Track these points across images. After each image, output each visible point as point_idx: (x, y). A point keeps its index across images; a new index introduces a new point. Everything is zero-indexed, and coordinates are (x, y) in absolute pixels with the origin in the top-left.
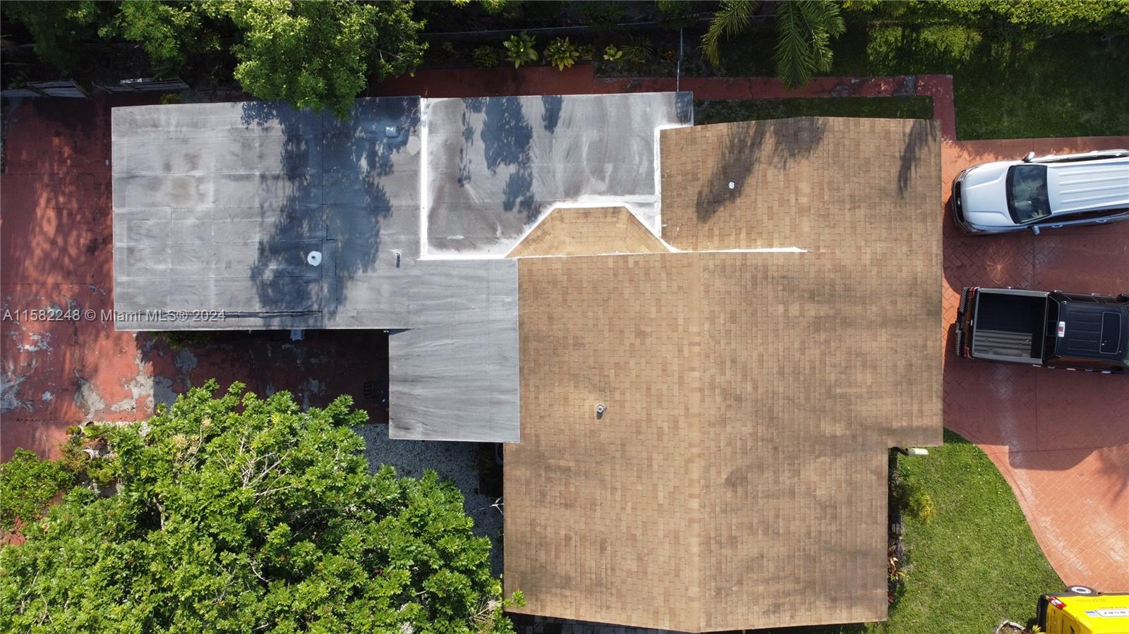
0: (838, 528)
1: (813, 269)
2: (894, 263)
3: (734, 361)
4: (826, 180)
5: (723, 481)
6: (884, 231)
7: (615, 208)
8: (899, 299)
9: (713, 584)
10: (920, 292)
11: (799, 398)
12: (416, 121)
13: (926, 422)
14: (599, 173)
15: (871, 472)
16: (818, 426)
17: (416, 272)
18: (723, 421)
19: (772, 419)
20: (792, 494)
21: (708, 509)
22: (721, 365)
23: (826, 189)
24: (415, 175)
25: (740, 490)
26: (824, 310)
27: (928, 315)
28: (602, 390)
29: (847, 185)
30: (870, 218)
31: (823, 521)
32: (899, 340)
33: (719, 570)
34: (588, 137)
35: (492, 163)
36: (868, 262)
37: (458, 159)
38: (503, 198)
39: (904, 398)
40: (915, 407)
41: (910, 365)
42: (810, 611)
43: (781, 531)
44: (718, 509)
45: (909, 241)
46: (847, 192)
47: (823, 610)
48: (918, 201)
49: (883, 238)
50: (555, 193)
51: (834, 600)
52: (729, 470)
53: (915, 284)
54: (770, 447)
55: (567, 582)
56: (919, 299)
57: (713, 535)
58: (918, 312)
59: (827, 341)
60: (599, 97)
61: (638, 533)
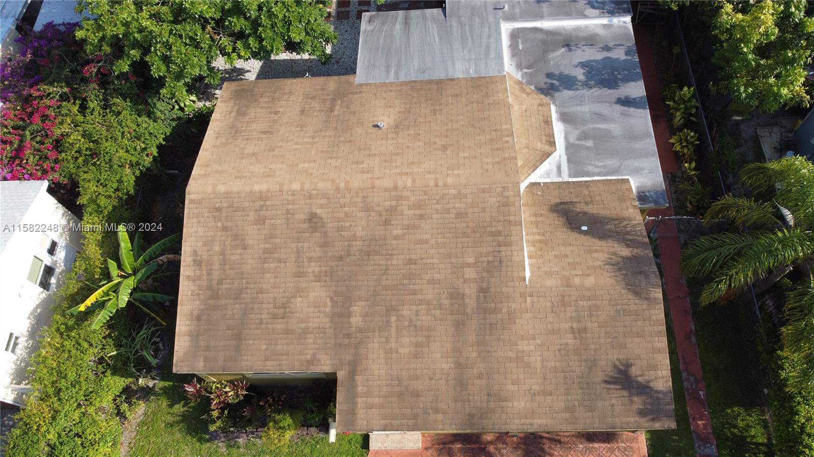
0: (264, 321)
1: (510, 290)
2: (521, 376)
3: (421, 217)
4: (599, 303)
5: (314, 210)
6: (553, 364)
7: (554, 143)
8: (484, 382)
9: (225, 205)
10: (492, 405)
11: (387, 279)
12: (612, 13)
13: (361, 412)
14: (584, 136)
15: (314, 354)
16: (360, 299)
17: (491, 19)
18: (367, 209)
19: (368, 254)
20: (299, 275)
21: (290, 198)
22: (418, 206)
23: (590, 303)
24: (568, 15)
25: (306, 226)
26: (471, 302)
27: (469, 414)
28: (396, 127)
29: (596, 325)
30: (564, 349)
31: (271, 305)
32: (443, 382)
33: (237, 210)
34: (615, 128)
35: (583, 65)
36: (520, 348)
37: (584, 43)
38: (557, 72)
39: (385, 389)
40: (376, 400)
41: (417, 394)
42: (192, 295)
43: (266, 265)
44: (290, 206)
45: (544, 393)
46: (589, 325)
47: (190, 307)
48: (586, 403)
49: (545, 363)
50: (563, 106)
51: (198, 318)
52: (324, 216)
53: (501, 399)
54: (343, 253)
56: (485, 404)
57: (268, 203)
58: (472, 404)
59: (440, 306)
60: (651, 135)
61: (276, 153)
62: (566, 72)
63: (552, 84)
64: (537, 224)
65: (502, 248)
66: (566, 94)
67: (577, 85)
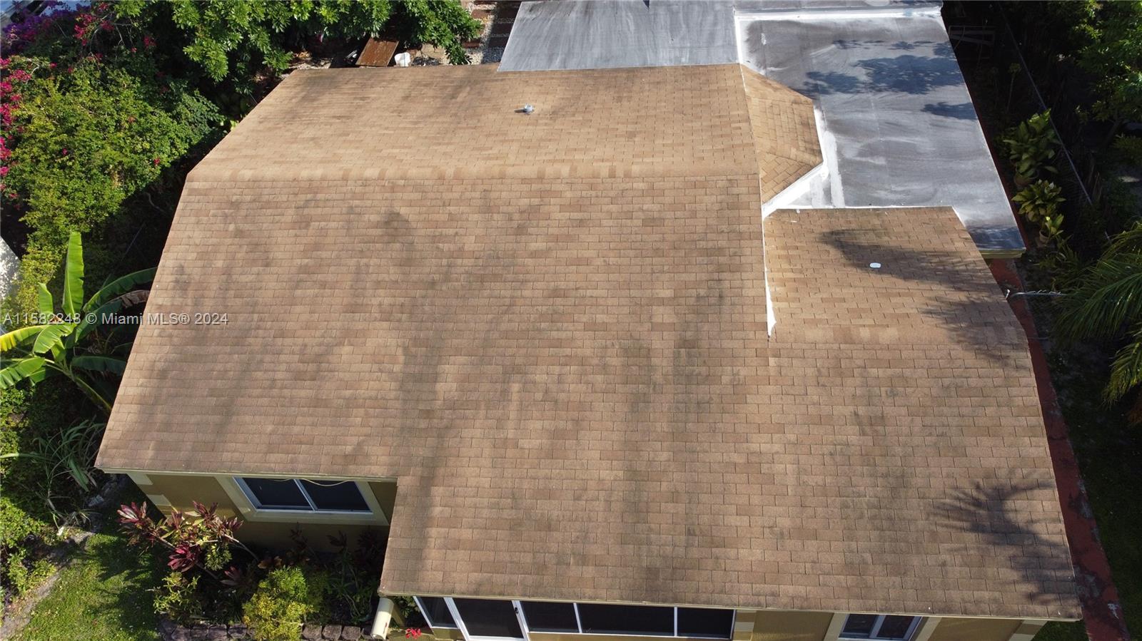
0: (279, 384)
2: (756, 500)
3: (581, 223)
4: (908, 372)
5: (397, 209)
6: (819, 479)
7: (820, 152)
8: (681, 508)
9: (248, 198)
10: (695, 553)
11: (510, 321)
12: (908, 5)
13: (433, 555)
14: (870, 152)
15: (359, 444)
16: (458, 351)
17: (719, 7)
18: (488, 208)
19: (481, 279)
20: (353, 308)
21: (358, 189)
22: (578, 205)
23: (890, 372)
24: (841, 5)
25: (379, 232)
26: (662, 365)
27: (649, 569)
28: (554, 113)
29: (903, 411)
30: (842, 454)
31: (296, 357)
32: (599, 505)
33: (267, 205)
34: (924, 143)
35: (866, 64)
36: (754, 447)
37: (867, 40)
38: (825, 72)
39: (485, 513)
40: (466, 534)
41: (548, 526)
42: (160, 336)
43: (298, 292)
44: (357, 202)
45: (801, 533)
46: (889, 410)
47: (151, 356)
48: (889, 558)
49: (805, 478)
50: (833, 112)
51: (163, 375)
52: (411, 218)
53: (713, 544)
54: (436, 277)
55: (308, 100)
56: (681, 551)
57: (320, 196)
58: (655, 548)
59: (604, 368)
62: (840, 71)
63: (816, 85)
64: (789, 259)
65: (724, 275)
66: (840, 97)
67: (857, 87)
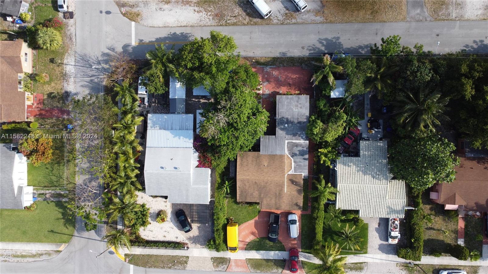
0: (249, 195)
1: (283, 193)
2: (284, 203)
3: (271, 183)
4: (294, 195)
6: (288, 203)
11: (266, 191)
12: (305, 140)
14: (297, 165)
15: (256, 200)
16: (262, 193)
17: (284, 140)
19: (264, 188)
24: (298, 140)
25: (255, 183)
28: (267, 166)
30: (289, 201)
34: (302, 164)
35: (299, 151)
36: (284, 200)
38: (294, 152)
39: (266, 205)
43: (249, 188)
44: (252, 180)
45: (286, 206)
46: (293, 198)
47: (239, 193)
50: (294, 159)
52: (257, 182)
53: (281, 207)
54: (260, 187)
55: (242, 160)
59: (274, 195)
60: (308, 166)
61: (249, 170)
64: (287, 183)
65: (282, 188)
67: (297, 155)
